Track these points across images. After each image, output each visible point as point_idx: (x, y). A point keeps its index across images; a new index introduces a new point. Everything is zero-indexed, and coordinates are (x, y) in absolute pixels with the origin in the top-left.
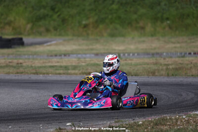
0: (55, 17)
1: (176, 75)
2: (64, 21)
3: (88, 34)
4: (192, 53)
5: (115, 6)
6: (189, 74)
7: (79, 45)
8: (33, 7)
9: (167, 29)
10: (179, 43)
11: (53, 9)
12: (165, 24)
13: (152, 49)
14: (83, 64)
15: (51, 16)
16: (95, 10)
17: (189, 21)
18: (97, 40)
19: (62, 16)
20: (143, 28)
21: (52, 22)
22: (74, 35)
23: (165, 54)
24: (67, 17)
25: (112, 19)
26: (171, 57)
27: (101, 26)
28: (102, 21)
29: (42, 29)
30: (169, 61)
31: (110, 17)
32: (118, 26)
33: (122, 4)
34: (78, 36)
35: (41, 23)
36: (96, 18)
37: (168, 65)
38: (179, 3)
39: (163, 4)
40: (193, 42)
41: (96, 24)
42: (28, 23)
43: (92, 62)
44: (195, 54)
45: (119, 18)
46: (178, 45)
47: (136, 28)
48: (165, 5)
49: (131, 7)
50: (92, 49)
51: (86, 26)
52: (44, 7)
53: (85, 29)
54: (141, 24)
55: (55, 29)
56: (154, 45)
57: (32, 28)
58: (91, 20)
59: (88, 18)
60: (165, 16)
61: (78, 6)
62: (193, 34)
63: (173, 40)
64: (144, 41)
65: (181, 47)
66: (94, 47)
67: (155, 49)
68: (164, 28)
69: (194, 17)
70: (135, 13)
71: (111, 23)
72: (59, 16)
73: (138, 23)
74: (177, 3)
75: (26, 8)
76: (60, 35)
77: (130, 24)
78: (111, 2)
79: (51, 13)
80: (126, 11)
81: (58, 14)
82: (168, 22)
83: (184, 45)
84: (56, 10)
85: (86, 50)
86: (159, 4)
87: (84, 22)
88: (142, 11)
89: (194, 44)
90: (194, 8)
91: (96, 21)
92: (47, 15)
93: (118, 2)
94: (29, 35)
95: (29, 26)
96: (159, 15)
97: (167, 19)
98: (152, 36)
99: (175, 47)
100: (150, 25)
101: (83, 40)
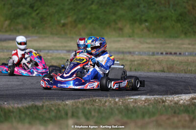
0: (34, 15)
1: (139, 70)
2: (42, 19)
3: (66, 33)
4: (164, 53)
5: (94, 7)
6: (151, 70)
7: (54, 42)
8: (11, 4)
9: (145, 30)
10: (153, 43)
11: (32, 7)
12: (143, 26)
13: (125, 48)
14: (49, 58)
15: (30, 14)
16: (74, 10)
17: (167, 24)
18: (72, 38)
19: (40, 14)
20: (121, 29)
21: (30, 20)
22: (52, 34)
23: (137, 53)
24: (45, 16)
25: (90, 19)
26: (141, 55)
27: (80, 26)
28: (81, 20)
29: (21, 27)
30: (136, 58)
31: (89, 17)
32: (96, 26)
33: (101, 4)
34: (56, 34)
35: (20, 20)
36: (75, 17)
37: (134, 61)
38: (158, 6)
39: (142, 6)
40: (168, 43)
41: (75, 23)
42: (6, 20)
43: (58, 56)
44: (167, 54)
45: (98, 18)
46: (153, 46)
47: (115, 29)
48: (144, 7)
49: (110, 8)
50: (65, 47)
51: (64, 25)
52: (23, 5)
53: (63, 28)
54: (120, 25)
55: (34, 27)
56: (128, 45)
57: (9, 25)
58: (70, 19)
59: (67, 17)
60: (143, 18)
61: (57, 5)
62: (170, 37)
63: (148, 41)
64: (119, 41)
65: (155, 48)
66: (69, 44)
67: (129, 48)
68: (143, 30)
69: (172, 20)
70: (114, 14)
71: (90, 23)
72: (38, 14)
73: (116, 24)
74: (156, 5)
75: (4, 5)
76: (38, 33)
77: (108, 24)
78: (90, 2)
79: (29, 11)
80: (105, 11)
81: (37, 12)
82: (147, 24)
83: (158, 46)
84: (35, 8)
85: (59, 47)
86: (138, 6)
87: (62, 21)
88: (121, 12)
89: (168, 45)
90: (173, 11)
91: (75, 21)
92: (26, 13)
93: (98, 2)
94: (6, 31)
95: (7, 23)
96: (138, 17)
97: (146, 21)
98: (130, 37)
99: (149, 48)
100: (128, 26)
101: (59, 37)
